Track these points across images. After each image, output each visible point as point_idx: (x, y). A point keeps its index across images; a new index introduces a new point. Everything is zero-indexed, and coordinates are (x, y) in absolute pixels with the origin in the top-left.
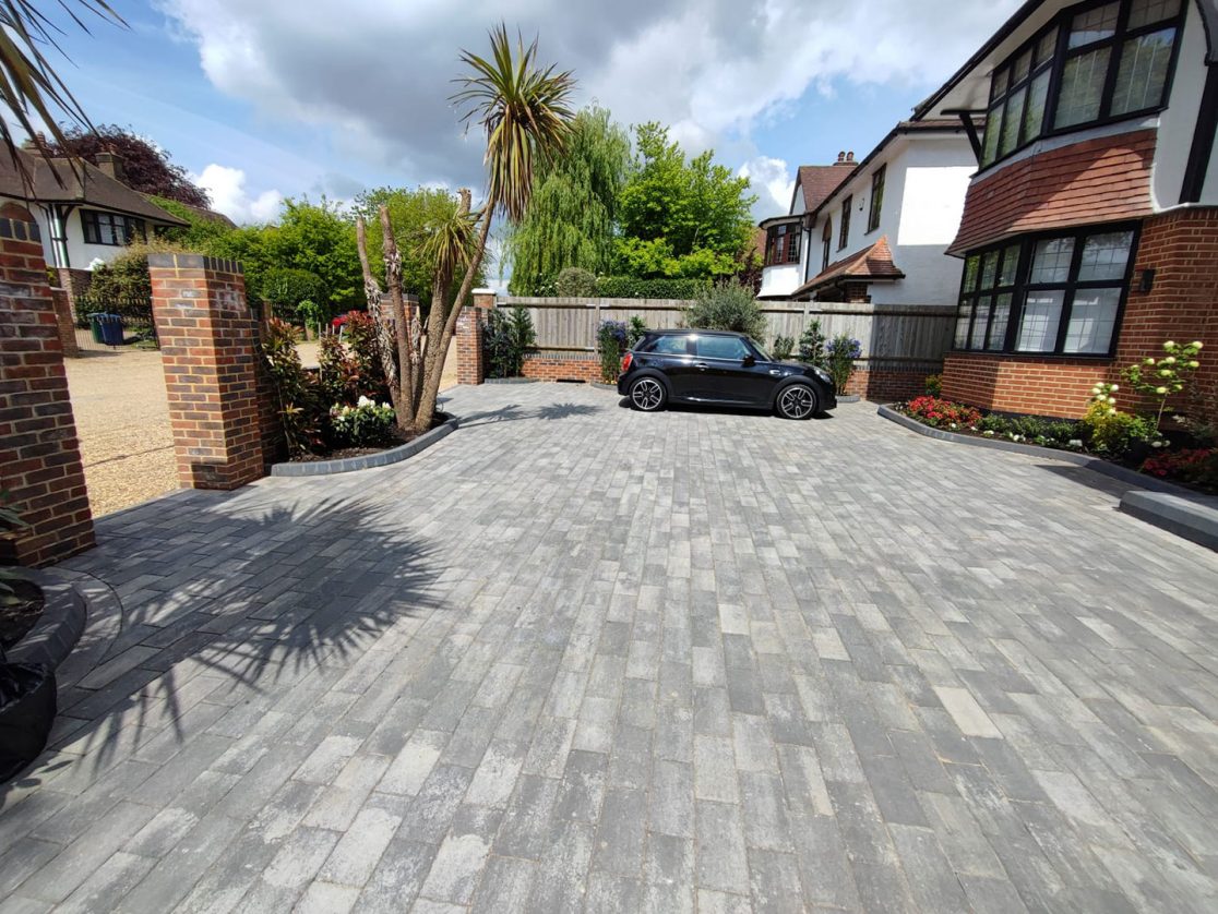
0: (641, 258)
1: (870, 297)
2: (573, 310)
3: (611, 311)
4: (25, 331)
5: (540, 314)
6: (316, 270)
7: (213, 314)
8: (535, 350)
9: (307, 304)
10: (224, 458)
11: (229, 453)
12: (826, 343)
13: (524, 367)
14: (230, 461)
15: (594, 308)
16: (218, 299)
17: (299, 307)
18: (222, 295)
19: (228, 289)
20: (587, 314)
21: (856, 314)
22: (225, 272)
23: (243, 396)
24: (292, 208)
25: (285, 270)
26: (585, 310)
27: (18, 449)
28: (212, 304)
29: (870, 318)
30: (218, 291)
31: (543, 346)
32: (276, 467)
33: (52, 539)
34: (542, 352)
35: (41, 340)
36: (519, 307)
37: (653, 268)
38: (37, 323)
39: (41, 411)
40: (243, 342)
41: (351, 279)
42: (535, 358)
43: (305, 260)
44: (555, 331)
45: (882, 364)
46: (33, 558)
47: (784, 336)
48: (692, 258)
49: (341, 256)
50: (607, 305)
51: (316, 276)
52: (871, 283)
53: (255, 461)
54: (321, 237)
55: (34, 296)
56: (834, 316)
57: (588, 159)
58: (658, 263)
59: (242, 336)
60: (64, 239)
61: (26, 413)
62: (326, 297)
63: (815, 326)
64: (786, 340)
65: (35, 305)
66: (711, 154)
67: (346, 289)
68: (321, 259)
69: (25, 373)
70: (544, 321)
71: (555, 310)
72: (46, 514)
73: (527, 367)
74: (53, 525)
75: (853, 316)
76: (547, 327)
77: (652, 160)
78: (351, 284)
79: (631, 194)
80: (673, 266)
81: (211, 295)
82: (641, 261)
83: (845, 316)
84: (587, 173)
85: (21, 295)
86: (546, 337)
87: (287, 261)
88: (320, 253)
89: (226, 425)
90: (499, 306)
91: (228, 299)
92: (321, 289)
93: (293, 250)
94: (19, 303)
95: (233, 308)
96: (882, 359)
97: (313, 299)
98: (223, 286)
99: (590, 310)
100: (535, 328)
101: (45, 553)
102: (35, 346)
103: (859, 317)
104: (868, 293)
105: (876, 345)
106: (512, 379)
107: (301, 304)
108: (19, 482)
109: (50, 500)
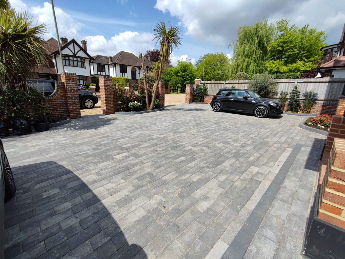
0: (271, 67)
1: (334, 75)
2: (218, 84)
3: (229, 84)
4: (73, 87)
5: (210, 85)
6: (182, 77)
7: (104, 85)
8: (208, 95)
9: (179, 85)
10: (105, 109)
11: (106, 108)
12: (301, 93)
13: (204, 100)
14: (106, 110)
15: (224, 83)
16: (106, 82)
17: (177, 86)
18: (107, 82)
19: (108, 81)
20: (222, 85)
21: (320, 82)
22: (108, 78)
23: (110, 99)
24: (179, 62)
25: (176, 77)
26: (221, 84)
27: (71, 103)
28: (105, 84)
29: (327, 84)
30: (106, 81)
31: (210, 94)
32: (115, 112)
33: (75, 115)
34: (210, 96)
35: (75, 88)
36: (204, 84)
37: (276, 70)
38: (75, 86)
39: (74, 98)
40: (111, 90)
41: (189, 78)
42: (207, 97)
43: (180, 74)
44: (213, 90)
45: (331, 102)
46: (72, 117)
47: (284, 91)
48: (294, 65)
49: (188, 73)
50: (227, 83)
51: (182, 78)
52: (335, 70)
53: (112, 111)
54: (184, 69)
55: (75, 83)
56: (309, 84)
57: (258, 37)
58: (278, 68)
59: (111, 89)
60: (140, 73)
61: (72, 98)
62: (183, 83)
63: (296, 88)
64: (285, 93)
65: (75, 84)
66: (308, 26)
67: (188, 81)
68: (183, 74)
69: (73, 93)
70: (211, 87)
71: (214, 84)
72: (74, 112)
73: (205, 100)
74: (75, 113)
75: (318, 83)
76: (211, 89)
77: (282, 33)
78: (189, 80)
79: (272, 46)
80: (284, 68)
81: (104, 82)
82: (271, 68)
83: (314, 84)
84: (257, 41)
85: (73, 83)
86: (211, 92)
87: (177, 75)
88: (183, 72)
89: (106, 104)
90: (200, 84)
91: (108, 83)
92: (182, 81)
93: (178, 72)
94: (73, 84)
95: (109, 84)
96: (331, 100)
97: (180, 84)
98: (107, 81)
99: (223, 84)
100: (208, 89)
101: (74, 117)
102: (74, 89)
103: (321, 84)
104: (333, 74)
105: (329, 94)
106: (200, 103)
107: (178, 85)
108: (71, 107)
109: (75, 110)
